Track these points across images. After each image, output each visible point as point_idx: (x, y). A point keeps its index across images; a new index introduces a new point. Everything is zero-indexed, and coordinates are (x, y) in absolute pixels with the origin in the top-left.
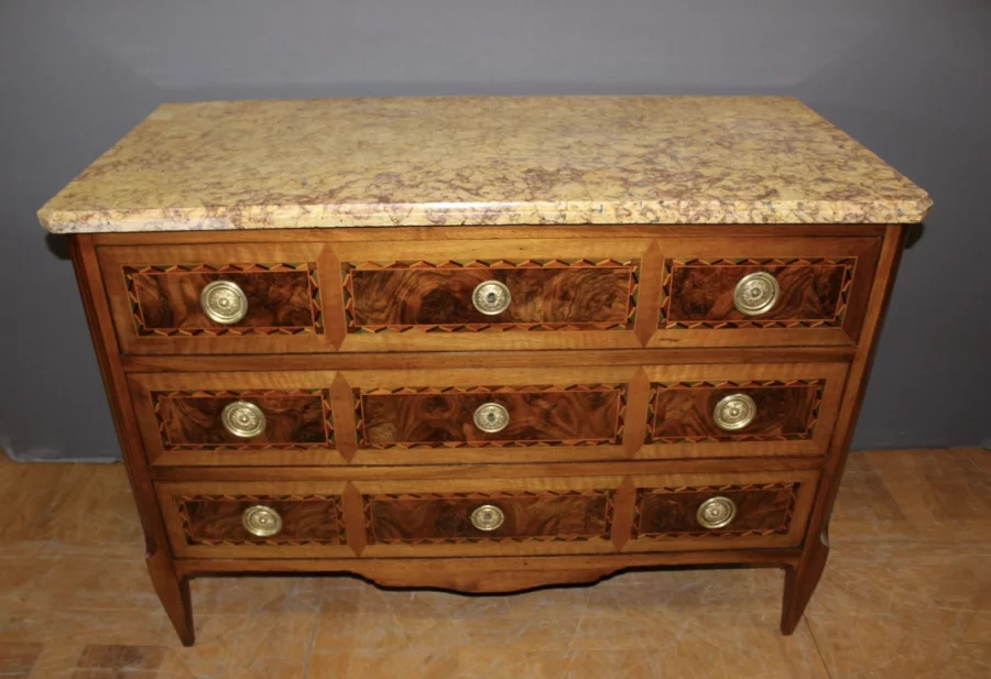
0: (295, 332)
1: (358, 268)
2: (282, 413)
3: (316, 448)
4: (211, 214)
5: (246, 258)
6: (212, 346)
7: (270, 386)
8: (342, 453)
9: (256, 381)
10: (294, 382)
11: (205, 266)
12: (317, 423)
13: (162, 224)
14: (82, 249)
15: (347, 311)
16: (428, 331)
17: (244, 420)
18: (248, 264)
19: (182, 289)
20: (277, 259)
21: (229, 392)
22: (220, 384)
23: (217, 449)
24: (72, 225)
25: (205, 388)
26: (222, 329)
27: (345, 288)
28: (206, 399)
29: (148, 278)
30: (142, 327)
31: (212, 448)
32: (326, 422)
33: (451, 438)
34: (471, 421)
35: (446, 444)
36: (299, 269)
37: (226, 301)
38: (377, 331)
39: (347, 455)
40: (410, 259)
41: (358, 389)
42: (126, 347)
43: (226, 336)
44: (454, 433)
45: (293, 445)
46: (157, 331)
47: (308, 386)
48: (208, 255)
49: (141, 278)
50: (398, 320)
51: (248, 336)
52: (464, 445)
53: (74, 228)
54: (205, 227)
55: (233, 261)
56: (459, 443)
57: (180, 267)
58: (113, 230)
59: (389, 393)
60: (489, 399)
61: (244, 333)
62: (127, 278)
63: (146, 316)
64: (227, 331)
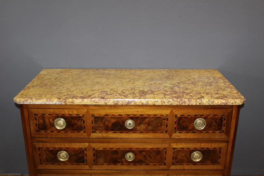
0: (78, 132)
1: (95, 116)
2: (73, 154)
3: (82, 165)
4: (59, 100)
5: (66, 112)
6: (56, 136)
7: (71, 147)
8: (89, 166)
9: (67, 145)
10: (77, 146)
11: (56, 114)
12: (83, 157)
13: (46, 103)
14: (24, 108)
15: (92, 127)
16: (113, 133)
17: (63, 156)
18: (67, 114)
19: (49, 120)
20: (75, 113)
21: (59, 148)
22: (57, 146)
23: (55, 164)
24: (23, 102)
25: (53, 147)
26: (59, 131)
27: (92, 121)
28: (53, 150)
30: (37, 130)
31: (54, 164)
32: (85, 157)
33: (119, 163)
34: (124, 158)
35: (118, 164)
36: (80, 116)
37: (61, 124)
38: (100, 133)
39: (91, 167)
40: (109, 114)
41: (94, 148)
42: (33, 135)
43: (60, 133)
44: (120, 161)
45: (76, 163)
46: (41, 131)
47: (81, 147)
48: (57, 111)
49: (39, 117)
50: (105, 130)
51: (66, 133)
52: (122, 165)
53: (23, 103)
54: (57, 104)
55: (63, 113)
56: (121, 164)
57: (49, 114)
58: (33, 104)
59: (103, 149)
60: (129, 151)
61: (64, 132)
62: (35, 117)
63: (39, 127)
64: (60, 131)
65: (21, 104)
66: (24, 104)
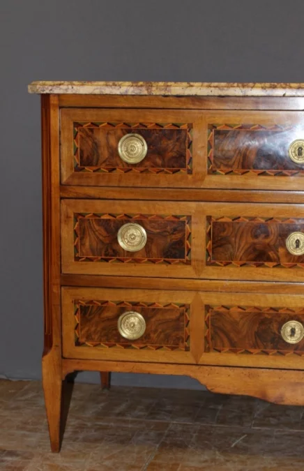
0: (174, 172)
1: (218, 128)
2: (159, 233)
3: (177, 264)
4: (134, 85)
5: (151, 119)
6: (120, 181)
7: (153, 212)
8: (195, 268)
9: (144, 208)
10: (170, 209)
11: (124, 124)
12: (180, 243)
13: (105, 90)
14: (51, 107)
15: (209, 158)
16: (259, 174)
17: (132, 238)
18: (151, 123)
19: (107, 139)
20: (168, 120)
21: (125, 215)
22: (120, 209)
23: (110, 261)
24: (50, 88)
25: (110, 212)
26: (129, 168)
27: (209, 142)
28: (109, 220)
29: (87, 130)
30: (78, 164)
31: (107, 260)
32: (187, 242)
33: (269, 259)
34: (284, 245)
35: (266, 264)
36: (182, 127)
37: (134, 149)
38: (226, 174)
39: (197, 270)
40: (252, 123)
41: (211, 217)
42: (64, 179)
43: (130, 173)
44: (271, 254)
45: (163, 259)
46: (86, 168)
47: (178, 213)
48: (128, 116)
49: (84, 131)
50: (240, 167)
51: (144, 174)
52: (278, 266)
53: (51, 90)
54: (130, 93)
55: (141, 121)
56: (275, 264)
57: (108, 124)
58: (74, 92)
59: (231, 220)
61: (142, 172)
62: (74, 130)
63: (81, 157)
64: (131, 170)
65: (45, 92)
66: (51, 92)
